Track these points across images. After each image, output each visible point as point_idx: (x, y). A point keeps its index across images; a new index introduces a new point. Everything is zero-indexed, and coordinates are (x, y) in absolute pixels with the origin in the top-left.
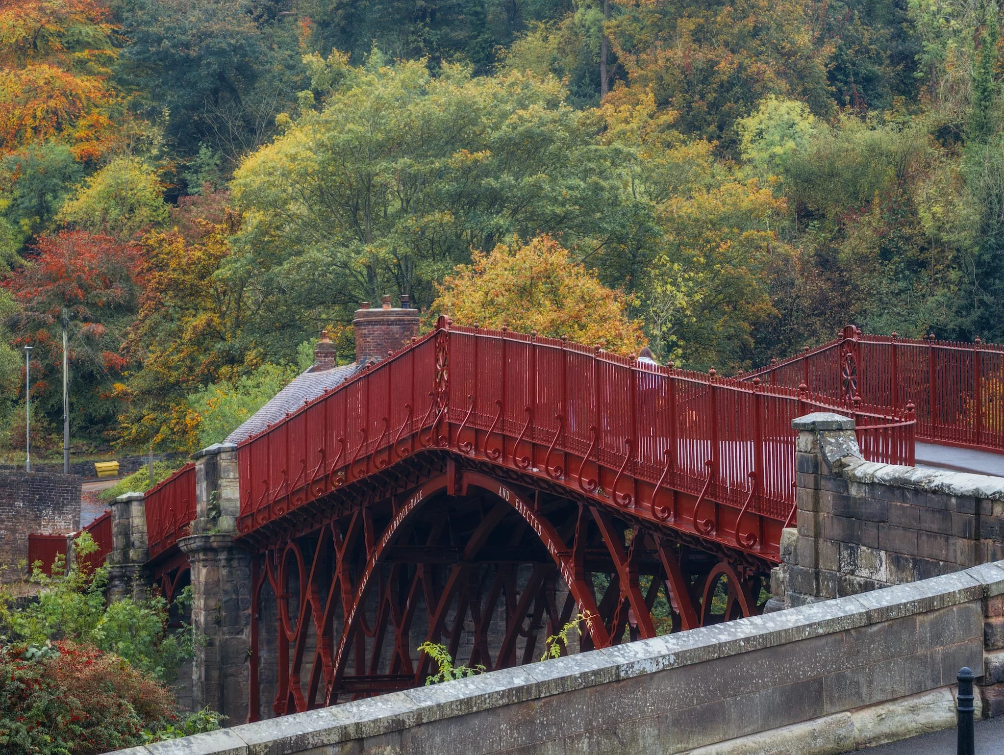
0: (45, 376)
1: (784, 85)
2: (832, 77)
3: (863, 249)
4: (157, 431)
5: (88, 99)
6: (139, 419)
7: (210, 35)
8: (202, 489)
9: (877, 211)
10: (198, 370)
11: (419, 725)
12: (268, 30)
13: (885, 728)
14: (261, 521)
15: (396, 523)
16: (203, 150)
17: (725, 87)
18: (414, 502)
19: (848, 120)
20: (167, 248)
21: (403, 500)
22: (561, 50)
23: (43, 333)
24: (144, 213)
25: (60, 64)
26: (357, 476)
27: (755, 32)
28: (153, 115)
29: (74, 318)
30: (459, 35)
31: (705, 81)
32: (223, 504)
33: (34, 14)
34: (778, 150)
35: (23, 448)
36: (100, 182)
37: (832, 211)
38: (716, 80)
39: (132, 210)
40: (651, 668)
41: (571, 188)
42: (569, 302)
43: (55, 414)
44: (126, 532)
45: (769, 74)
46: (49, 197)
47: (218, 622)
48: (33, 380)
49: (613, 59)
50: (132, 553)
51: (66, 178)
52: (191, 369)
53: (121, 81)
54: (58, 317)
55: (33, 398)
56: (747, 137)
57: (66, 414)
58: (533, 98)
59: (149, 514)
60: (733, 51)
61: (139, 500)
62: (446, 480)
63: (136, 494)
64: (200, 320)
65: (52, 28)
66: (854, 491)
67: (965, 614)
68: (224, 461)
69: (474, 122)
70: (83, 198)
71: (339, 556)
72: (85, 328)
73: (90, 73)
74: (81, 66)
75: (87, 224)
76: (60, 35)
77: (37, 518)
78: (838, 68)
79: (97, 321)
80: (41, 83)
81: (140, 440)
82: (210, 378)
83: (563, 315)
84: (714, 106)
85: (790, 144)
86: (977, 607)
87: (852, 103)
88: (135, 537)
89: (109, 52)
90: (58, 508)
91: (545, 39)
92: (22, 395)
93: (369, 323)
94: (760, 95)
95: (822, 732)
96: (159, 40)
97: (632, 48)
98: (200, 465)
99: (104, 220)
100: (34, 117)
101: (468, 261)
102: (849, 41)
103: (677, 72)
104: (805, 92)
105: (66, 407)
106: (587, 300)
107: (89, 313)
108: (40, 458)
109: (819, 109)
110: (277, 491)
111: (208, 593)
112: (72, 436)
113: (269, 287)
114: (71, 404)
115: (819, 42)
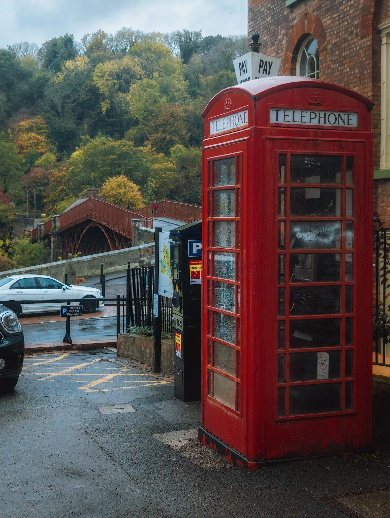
0: (31, 197)
1: (180, 142)
2: (190, 140)
3: (194, 175)
4: (52, 209)
5: (41, 140)
6: (49, 207)
7: (66, 128)
8: (53, 223)
9: (197, 167)
10: (60, 197)
11: (51, 268)
12: (78, 127)
13: (123, 269)
14: (63, 230)
15: (84, 231)
16: (65, 151)
17: (168, 142)
18: (87, 228)
19: (192, 148)
20: (55, 173)
21: (85, 227)
22: (137, 133)
23: (30, 189)
24: (52, 164)
25: (36, 133)
26: (78, 222)
27: (174, 131)
28: (54, 144)
29: (37, 186)
30: (117, 129)
31: (164, 140)
32: (56, 226)
33: (30, 123)
34: (178, 155)
35: (26, 212)
36: (43, 157)
37: (188, 167)
38: (166, 141)
39: (50, 163)
40: (86, 260)
41: (133, 163)
42: (127, 188)
43: (33, 205)
44: (40, 230)
45: (177, 139)
46: (33, 160)
47: (56, 248)
48: (28, 198)
49: (146, 135)
50: (41, 235)
51: (37, 156)
52: (59, 197)
53: (48, 137)
54: (34, 186)
55: (29, 202)
56: (172, 152)
57: (35, 205)
58: (126, 145)
59: (45, 227)
60: (170, 135)
61: (43, 225)
62: (92, 224)
63: (42, 224)
64: (61, 188)
65: (34, 125)
66: (140, 232)
67: (137, 252)
68: (57, 218)
69: (114, 150)
70: (40, 161)
71: (76, 237)
72: (39, 188)
73: (42, 135)
74: (40, 134)
75: (41, 166)
76: (36, 127)
77: (26, 227)
78: (191, 138)
79: (41, 186)
80: (32, 137)
81: (50, 210)
82: (63, 199)
83: (126, 190)
84: (166, 145)
85: (180, 154)
86: (139, 251)
87: (194, 145)
88: (42, 231)
89: (46, 131)
90: (30, 225)
91: (134, 130)
92: (26, 201)
93: (90, 191)
94: (175, 144)
95: (113, 269)
96: (56, 128)
97: (150, 134)
98: (53, 219)
99: (44, 165)
100: (30, 144)
101: (108, 180)
102: (194, 133)
103: (159, 139)
104: (184, 143)
105: (35, 204)
106: (131, 187)
107: (40, 185)
108: (30, 213)
109: (186, 146)
110: (66, 225)
111: (54, 243)
112: (36, 209)
113: (75, 180)
114: (36, 203)
115: (187, 133)
